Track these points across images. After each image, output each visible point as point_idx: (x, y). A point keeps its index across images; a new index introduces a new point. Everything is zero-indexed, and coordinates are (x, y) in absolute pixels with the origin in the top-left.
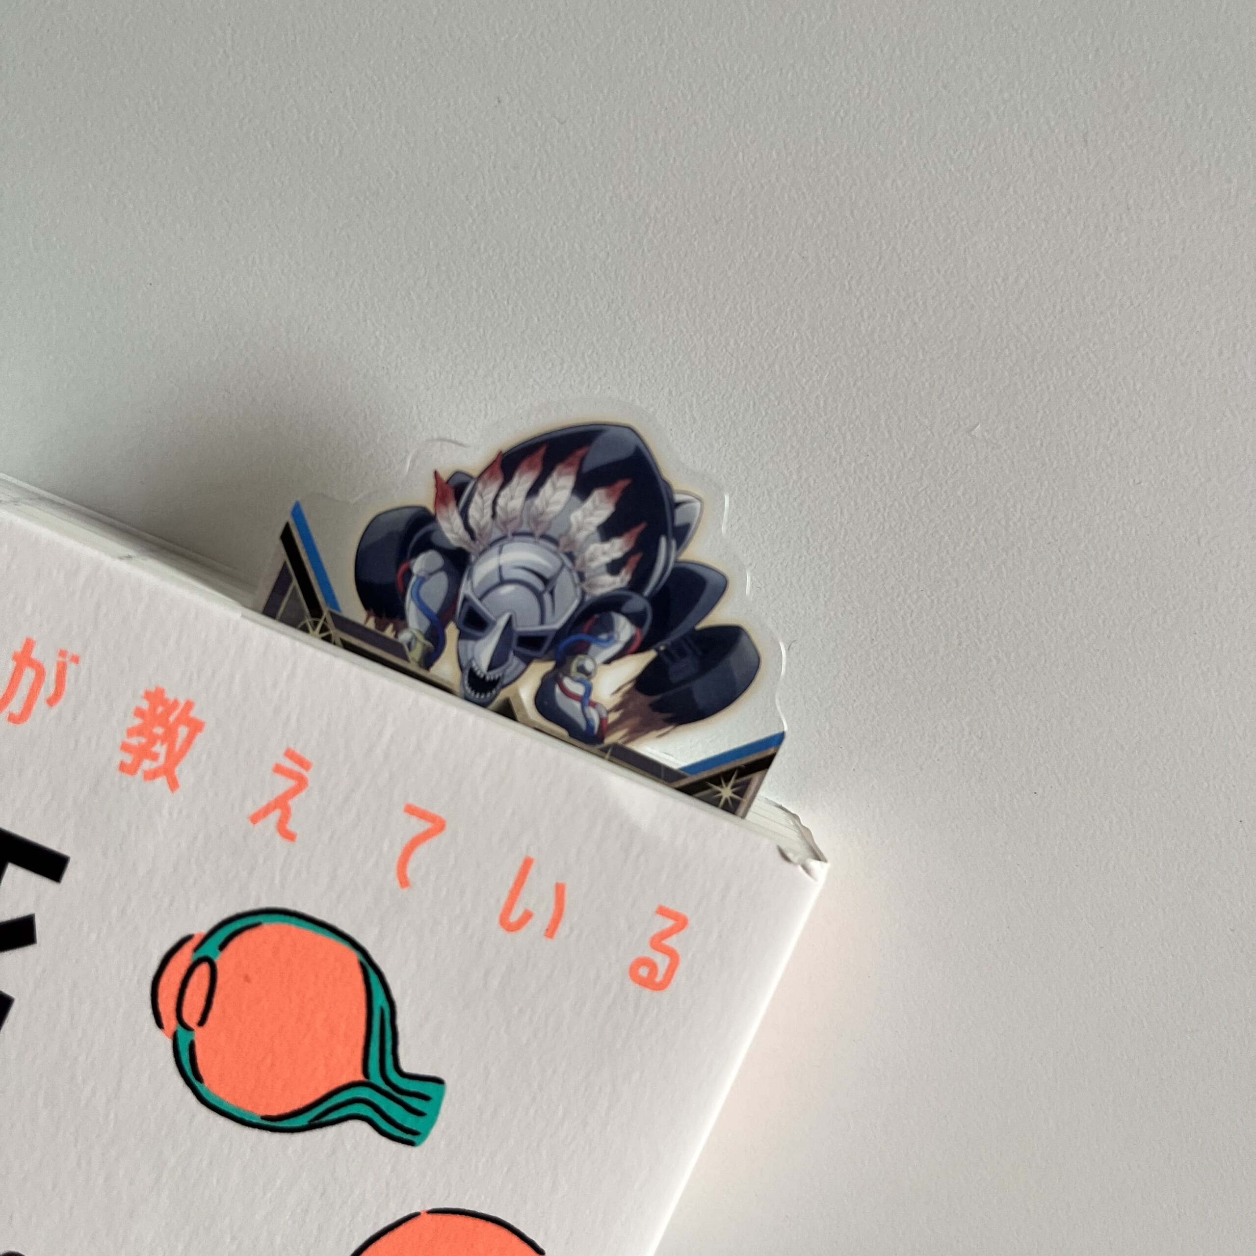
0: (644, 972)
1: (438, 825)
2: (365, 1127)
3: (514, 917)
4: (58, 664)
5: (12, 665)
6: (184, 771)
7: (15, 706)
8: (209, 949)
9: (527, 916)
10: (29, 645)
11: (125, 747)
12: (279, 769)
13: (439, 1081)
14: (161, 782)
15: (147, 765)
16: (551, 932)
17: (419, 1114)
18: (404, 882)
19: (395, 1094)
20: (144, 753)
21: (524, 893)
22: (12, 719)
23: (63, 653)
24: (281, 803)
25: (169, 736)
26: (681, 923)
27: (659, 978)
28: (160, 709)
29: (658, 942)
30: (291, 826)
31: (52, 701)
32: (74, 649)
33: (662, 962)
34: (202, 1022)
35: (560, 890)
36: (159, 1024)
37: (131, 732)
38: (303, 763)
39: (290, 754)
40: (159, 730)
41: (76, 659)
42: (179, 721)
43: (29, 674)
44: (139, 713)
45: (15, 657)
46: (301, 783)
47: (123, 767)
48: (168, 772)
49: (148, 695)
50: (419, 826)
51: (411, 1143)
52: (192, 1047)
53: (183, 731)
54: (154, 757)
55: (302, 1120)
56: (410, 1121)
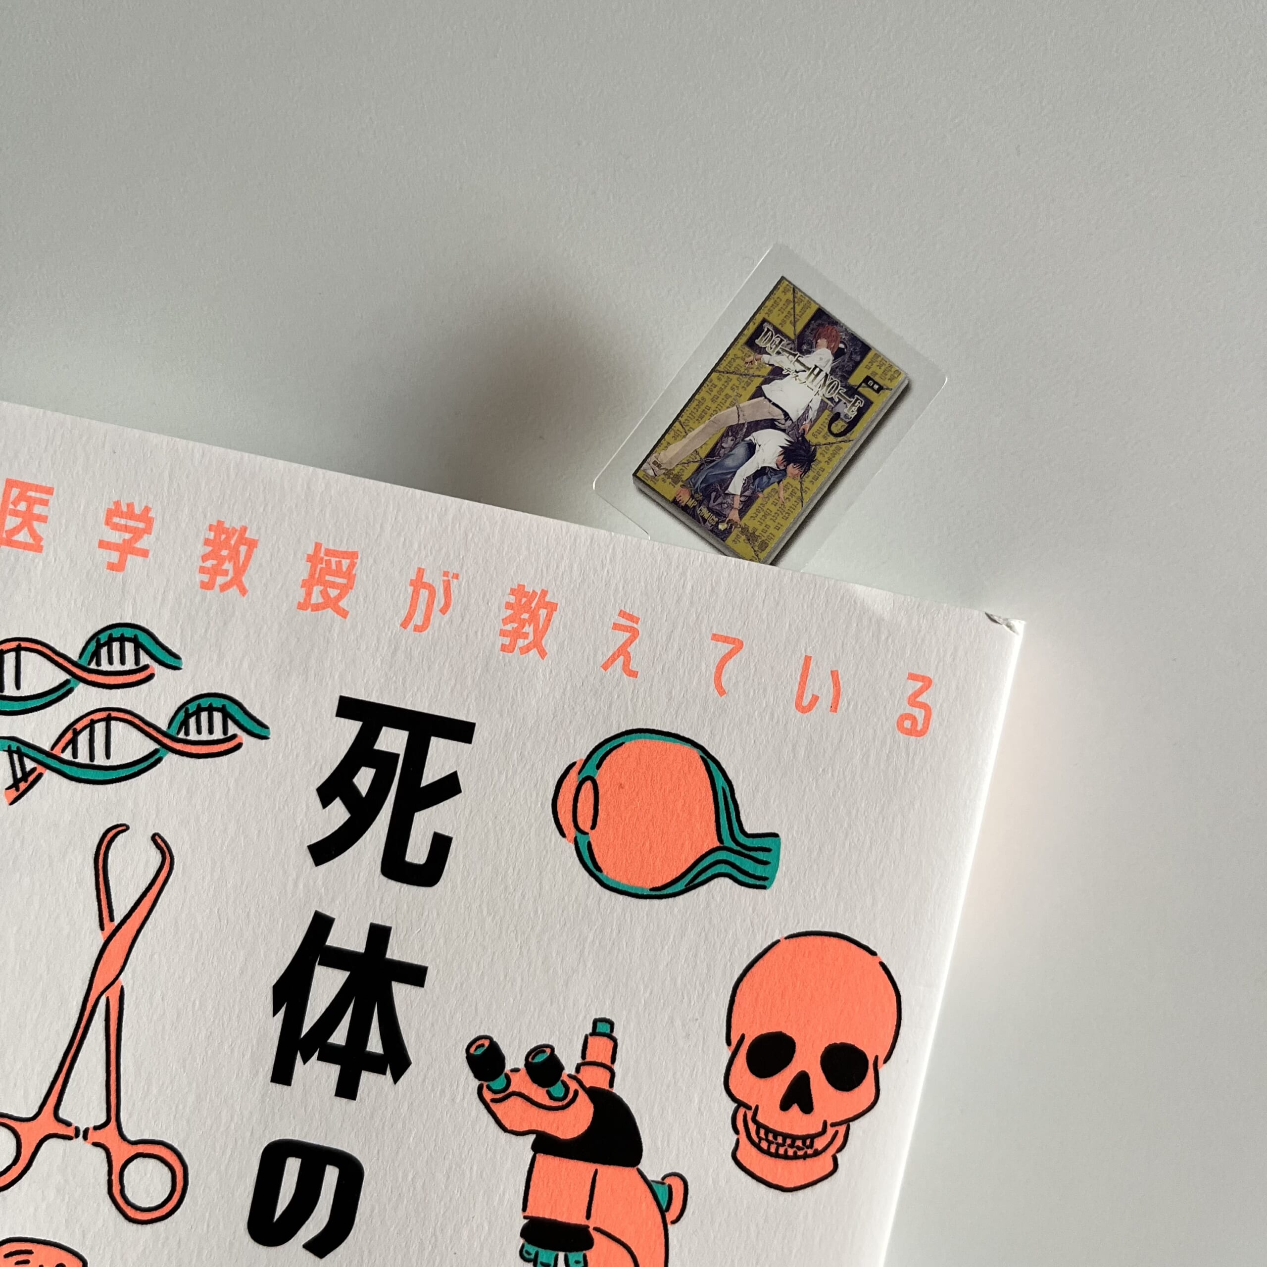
0: (907, 724)
1: (737, 645)
2: (727, 880)
3: (806, 702)
4: (444, 581)
5: (410, 589)
6: (549, 642)
7: (418, 619)
8: (589, 771)
9: (815, 699)
10: (420, 572)
11: (503, 633)
12: (616, 627)
13: (776, 835)
14: (533, 653)
15: (521, 643)
16: (834, 708)
17: (765, 863)
18: (722, 692)
19: (745, 851)
20: (517, 634)
21: (809, 683)
22: (417, 629)
23: (446, 574)
24: (623, 651)
25: (534, 618)
26: (927, 682)
27: (919, 727)
28: (524, 600)
29: (913, 700)
30: (633, 666)
31: (444, 611)
32: (453, 570)
33: (919, 714)
34: (593, 827)
35: (835, 675)
36: (563, 834)
37: (505, 621)
38: (635, 619)
39: (622, 614)
40: (525, 616)
41: (456, 576)
42: (538, 606)
43: (424, 594)
44: (509, 606)
45: (412, 583)
46: (634, 634)
47: (504, 648)
48: (537, 645)
49: (513, 592)
50: (727, 648)
51: (764, 887)
52: (589, 844)
53: (543, 612)
54: (526, 636)
55: (680, 886)
56: (759, 870)
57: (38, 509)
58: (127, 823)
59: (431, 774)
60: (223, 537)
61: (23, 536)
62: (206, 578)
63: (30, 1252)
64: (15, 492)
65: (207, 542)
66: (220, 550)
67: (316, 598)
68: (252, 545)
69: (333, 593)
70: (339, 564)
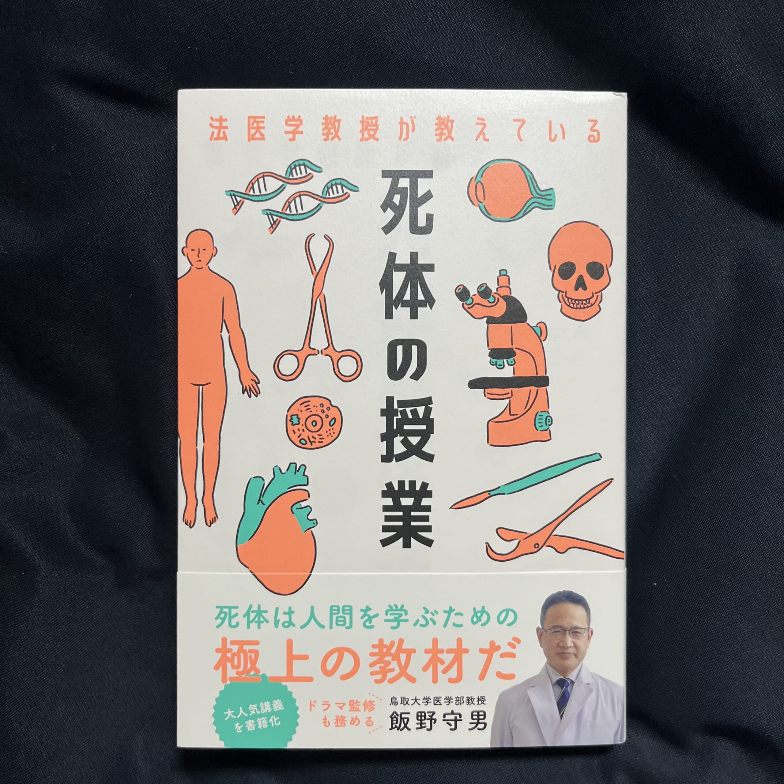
0: (592, 139)
1: (523, 122)
2: (538, 209)
3: (553, 138)
4: (411, 120)
5: (399, 126)
6: (453, 135)
7: (404, 136)
8: (479, 179)
9: (556, 136)
10: (402, 118)
11: (436, 135)
12: (477, 124)
13: (552, 189)
14: (449, 140)
15: (444, 137)
16: (564, 138)
17: (550, 200)
18: (521, 140)
19: (542, 197)
20: (441, 134)
21: (553, 131)
22: (404, 140)
23: (411, 117)
24: (482, 132)
25: (447, 127)
26: (595, 122)
27: (596, 139)
28: (441, 121)
29: (592, 129)
30: (487, 137)
31: (413, 131)
32: (413, 116)
33: (595, 134)
34: (484, 200)
35: (561, 126)
36: (474, 204)
37: (436, 130)
38: (484, 120)
39: (479, 119)
40: (443, 127)
41: (415, 117)
42: (447, 122)
43: (405, 126)
44: (436, 124)
45: (400, 123)
46: (485, 125)
47: (438, 140)
48: (450, 136)
49: (437, 119)
50: (519, 123)
51: (552, 209)
52: (484, 207)
53: (449, 124)
54: (445, 134)
55: (521, 214)
56: (549, 203)
57: (261, 125)
58: (314, 233)
59: (421, 192)
60: (328, 121)
61: (258, 135)
62: (325, 137)
63: (309, 401)
64: (252, 120)
65: (323, 124)
66: (328, 125)
67: (366, 136)
68: (339, 121)
69: (372, 133)
70: (372, 122)
